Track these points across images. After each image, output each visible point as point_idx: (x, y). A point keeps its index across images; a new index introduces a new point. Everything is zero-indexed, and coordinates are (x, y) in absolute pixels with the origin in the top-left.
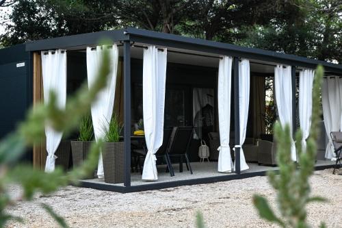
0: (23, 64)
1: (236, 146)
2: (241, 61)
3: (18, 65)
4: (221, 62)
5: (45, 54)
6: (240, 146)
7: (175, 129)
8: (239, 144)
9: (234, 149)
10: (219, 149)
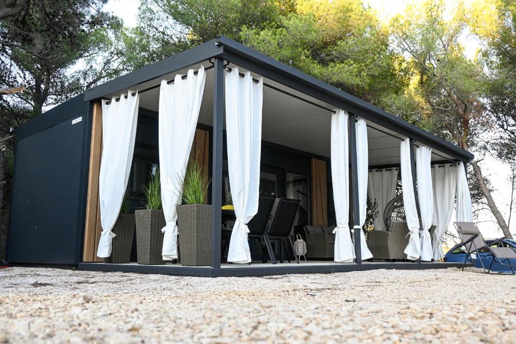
0: (80, 119)
1: (356, 227)
2: (357, 121)
3: (74, 122)
4: (334, 117)
5: (107, 104)
6: (360, 227)
7: (277, 200)
8: (359, 224)
9: (353, 231)
10: (335, 230)
